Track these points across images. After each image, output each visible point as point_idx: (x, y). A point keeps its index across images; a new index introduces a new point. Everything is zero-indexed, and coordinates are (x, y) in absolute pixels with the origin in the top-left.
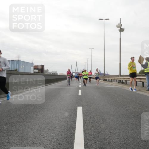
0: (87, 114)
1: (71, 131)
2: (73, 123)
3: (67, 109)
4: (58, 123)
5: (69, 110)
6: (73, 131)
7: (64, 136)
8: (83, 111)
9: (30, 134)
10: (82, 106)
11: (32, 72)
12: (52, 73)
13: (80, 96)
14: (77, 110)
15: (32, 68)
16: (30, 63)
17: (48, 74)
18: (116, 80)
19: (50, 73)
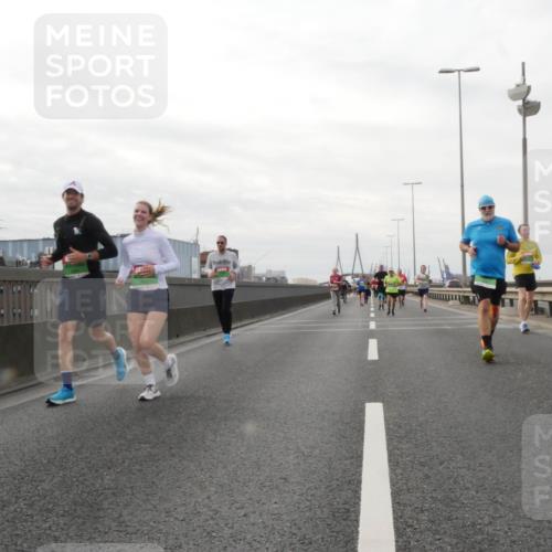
0: (402, 432)
1: (344, 493)
2: (352, 463)
3: (326, 411)
4: (295, 461)
5: (333, 414)
6: (350, 494)
7: (319, 512)
8: (386, 420)
9: (196, 502)
10: (383, 402)
11: (196, 276)
12: (268, 279)
13: (374, 362)
14: (364, 415)
15: (196, 261)
16: (187, 243)
17: (253, 280)
18: (511, 301)
19: (260, 278)
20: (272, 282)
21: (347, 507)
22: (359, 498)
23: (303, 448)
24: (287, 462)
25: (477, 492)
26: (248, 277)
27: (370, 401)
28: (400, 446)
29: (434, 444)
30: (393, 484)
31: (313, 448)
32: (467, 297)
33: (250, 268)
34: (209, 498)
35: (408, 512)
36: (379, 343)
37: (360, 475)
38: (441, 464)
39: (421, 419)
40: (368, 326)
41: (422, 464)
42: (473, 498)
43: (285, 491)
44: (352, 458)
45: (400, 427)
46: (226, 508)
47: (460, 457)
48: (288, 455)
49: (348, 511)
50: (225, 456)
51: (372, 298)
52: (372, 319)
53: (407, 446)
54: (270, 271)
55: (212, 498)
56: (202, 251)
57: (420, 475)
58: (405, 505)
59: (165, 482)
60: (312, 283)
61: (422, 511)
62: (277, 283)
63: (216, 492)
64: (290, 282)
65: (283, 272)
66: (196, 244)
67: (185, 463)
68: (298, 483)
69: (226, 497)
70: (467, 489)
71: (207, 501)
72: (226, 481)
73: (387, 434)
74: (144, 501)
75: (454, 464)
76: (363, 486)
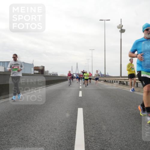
0: (88, 116)
1: (71, 132)
3: (67, 110)
4: (59, 124)
5: (69, 111)
6: (73, 133)
7: (64, 137)
8: (83, 113)
9: (30, 136)
10: (82, 108)
11: (32, 73)
12: (53, 74)
13: (80, 97)
14: (77, 112)
15: (33, 69)
16: (30, 64)
17: (48, 75)
18: (117, 81)
19: (51, 74)
20: (54, 75)
21: (72, 136)
22: (75, 134)
23: (61, 120)
24: (56, 124)
25: (107, 131)
26: (47, 74)
27: (79, 108)
28: (87, 119)
29: (96, 119)
30: (85, 130)
31: (63, 120)
32: (106, 80)
33: (48, 71)
34: (34, 134)
35: (88, 137)
36: (82, 92)
37: (76, 127)
38: (97, 124)
39: (93, 112)
40: (79, 88)
41: (93, 124)
42: (105, 133)
43: (55, 132)
44: (74, 123)
45: (87, 114)
46: (39, 137)
47: (102, 122)
48: (57, 122)
49: (72, 137)
50: (39, 123)
51: (80, 80)
52: (81, 86)
53: (89, 119)
54: (53, 72)
55: (35, 134)
56: (34, 66)
57: (92, 127)
58: (88, 135)
59: (21, 130)
60: (64, 76)
61: (92, 137)
62: (55, 76)
63: (36, 133)
64: (59, 75)
65: (57, 73)
66: (33, 64)
67: (28, 125)
68: (59, 130)
69: (39, 134)
70: (104, 131)
71: (33, 135)
72: (39, 130)
73: (84, 116)
74: (16, 136)
75: (101, 124)
76: (77, 130)
